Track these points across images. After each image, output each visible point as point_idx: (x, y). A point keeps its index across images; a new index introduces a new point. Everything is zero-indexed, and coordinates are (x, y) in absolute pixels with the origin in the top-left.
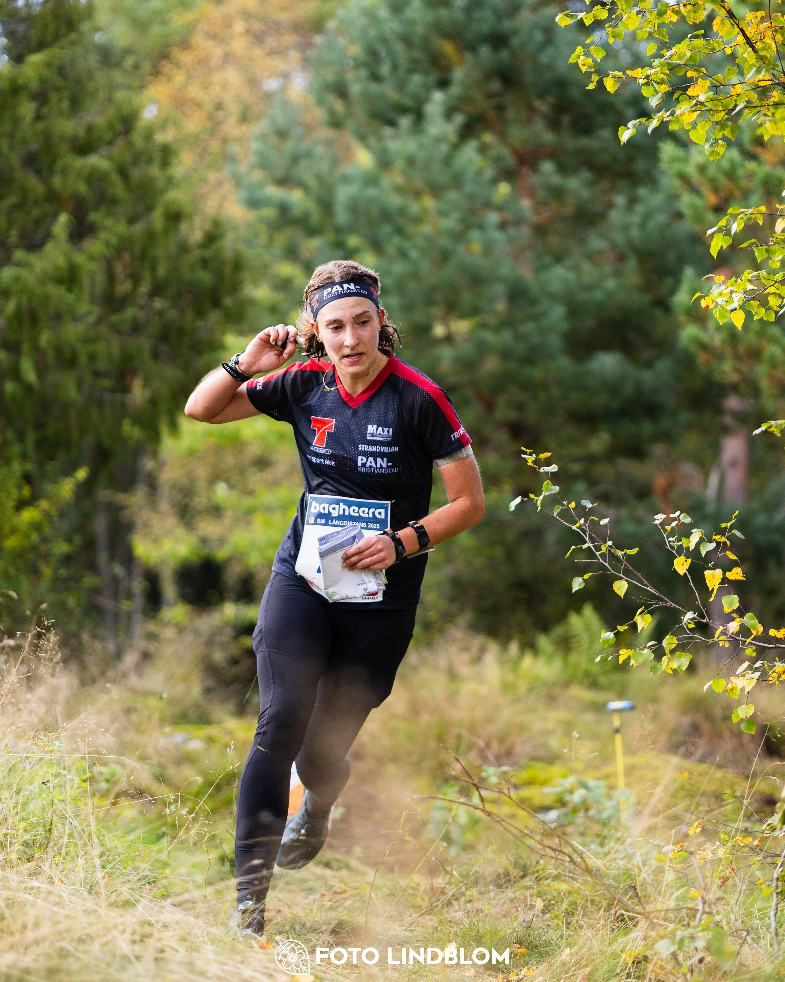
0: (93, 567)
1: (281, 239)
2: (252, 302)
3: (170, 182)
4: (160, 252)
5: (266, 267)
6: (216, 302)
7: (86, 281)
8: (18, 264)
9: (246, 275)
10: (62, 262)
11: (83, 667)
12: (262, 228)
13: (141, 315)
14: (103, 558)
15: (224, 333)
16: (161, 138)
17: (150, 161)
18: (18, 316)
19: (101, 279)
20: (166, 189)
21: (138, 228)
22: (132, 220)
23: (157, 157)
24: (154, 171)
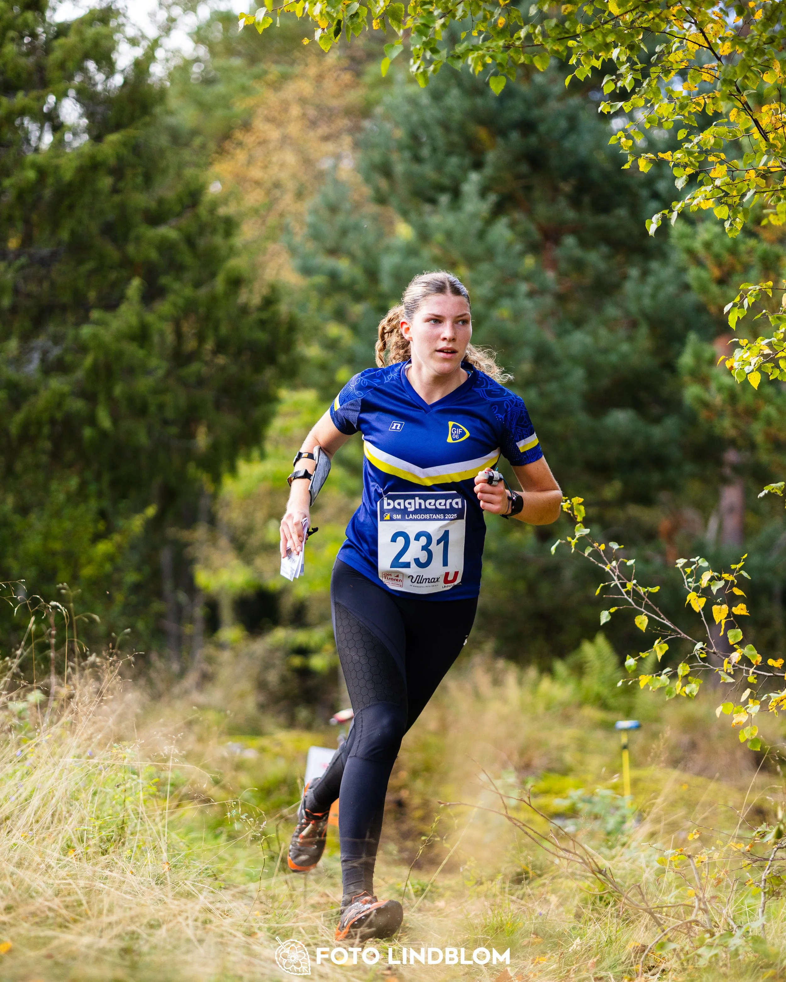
0: (159, 594)
1: (330, 305)
2: (304, 360)
3: (232, 251)
4: (221, 314)
5: (316, 328)
6: (271, 359)
7: (156, 339)
8: (98, 323)
9: (299, 337)
10: (134, 321)
11: (150, 683)
12: (314, 295)
13: (204, 370)
14: (168, 586)
15: (279, 386)
16: (222, 211)
17: (214, 231)
18: (95, 369)
19: (170, 338)
20: (228, 257)
21: (203, 292)
22: (197, 285)
23: (221, 228)
24: (218, 240)
